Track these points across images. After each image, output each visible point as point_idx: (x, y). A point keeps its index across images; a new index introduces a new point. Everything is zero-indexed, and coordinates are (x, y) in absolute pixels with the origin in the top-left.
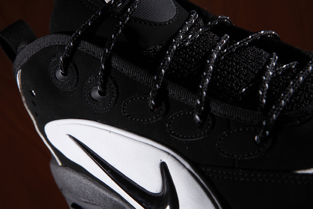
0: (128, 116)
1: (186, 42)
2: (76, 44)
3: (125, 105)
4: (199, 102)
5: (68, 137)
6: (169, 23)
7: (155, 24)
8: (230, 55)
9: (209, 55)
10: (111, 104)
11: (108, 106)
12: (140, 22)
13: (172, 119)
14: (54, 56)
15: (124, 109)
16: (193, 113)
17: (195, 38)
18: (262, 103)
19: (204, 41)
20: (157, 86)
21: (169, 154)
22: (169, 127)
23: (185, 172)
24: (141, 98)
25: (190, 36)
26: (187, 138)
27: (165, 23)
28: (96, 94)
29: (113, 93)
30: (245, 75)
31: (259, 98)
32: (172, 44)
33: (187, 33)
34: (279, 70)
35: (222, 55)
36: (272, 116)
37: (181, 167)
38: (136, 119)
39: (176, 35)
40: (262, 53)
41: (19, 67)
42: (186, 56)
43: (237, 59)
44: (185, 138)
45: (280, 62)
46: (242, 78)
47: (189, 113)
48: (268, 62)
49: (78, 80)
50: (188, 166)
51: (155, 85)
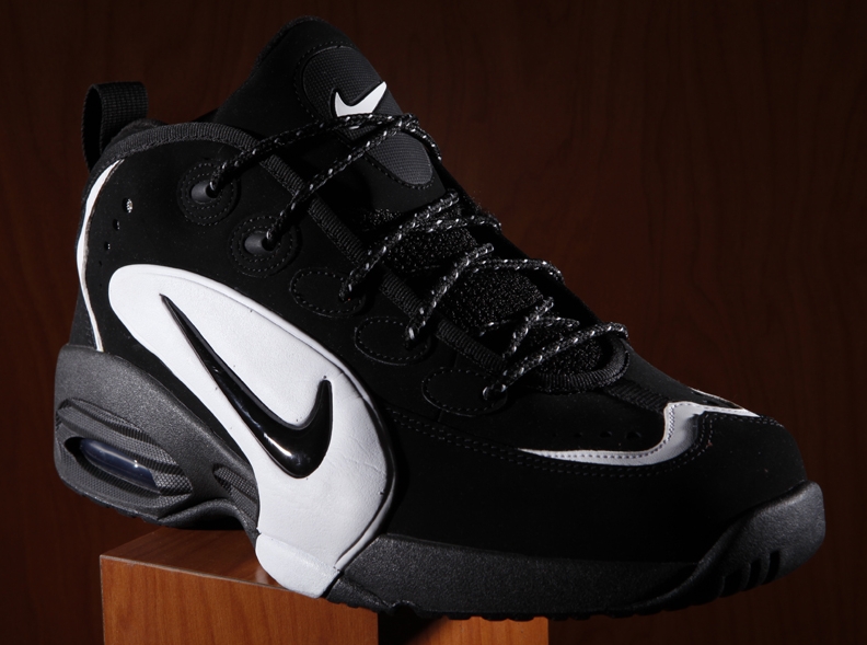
0: (296, 294)
1: (431, 226)
2: (262, 155)
3: (299, 276)
4: (422, 312)
5: (159, 299)
6: (416, 188)
7: (397, 180)
8: (488, 271)
9: (459, 257)
10: (275, 266)
11: (269, 268)
12: (376, 166)
13: (368, 323)
14: (207, 159)
15: (295, 282)
16: (405, 325)
17: (445, 228)
18: (511, 350)
19: (456, 238)
20: (368, 266)
21: (342, 371)
22: (358, 334)
23: (358, 404)
24: (330, 275)
25: (439, 222)
26: (381, 358)
27: (411, 185)
28: (254, 243)
29: (289, 250)
30: (500, 307)
31: (510, 341)
32: (411, 218)
33: (437, 216)
34: (550, 321)
35: (477, 266)
36: (519, 369)
37: (355, 395)
38: (308, 304)
39: (422, 209)
40: (533, 290)
41: (125, 154)
42: (423, 246)
43: (497, 281)
44: (377, 358)
45: (554, 312)
46: (494, 308)
47: (398, 324)
48: (540, 303)
49: (231, 211)
50: (366, 397)
51: (365, 263)
